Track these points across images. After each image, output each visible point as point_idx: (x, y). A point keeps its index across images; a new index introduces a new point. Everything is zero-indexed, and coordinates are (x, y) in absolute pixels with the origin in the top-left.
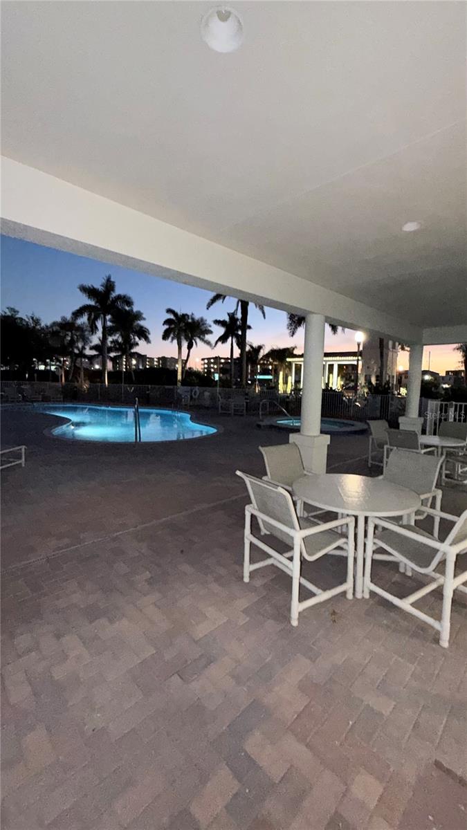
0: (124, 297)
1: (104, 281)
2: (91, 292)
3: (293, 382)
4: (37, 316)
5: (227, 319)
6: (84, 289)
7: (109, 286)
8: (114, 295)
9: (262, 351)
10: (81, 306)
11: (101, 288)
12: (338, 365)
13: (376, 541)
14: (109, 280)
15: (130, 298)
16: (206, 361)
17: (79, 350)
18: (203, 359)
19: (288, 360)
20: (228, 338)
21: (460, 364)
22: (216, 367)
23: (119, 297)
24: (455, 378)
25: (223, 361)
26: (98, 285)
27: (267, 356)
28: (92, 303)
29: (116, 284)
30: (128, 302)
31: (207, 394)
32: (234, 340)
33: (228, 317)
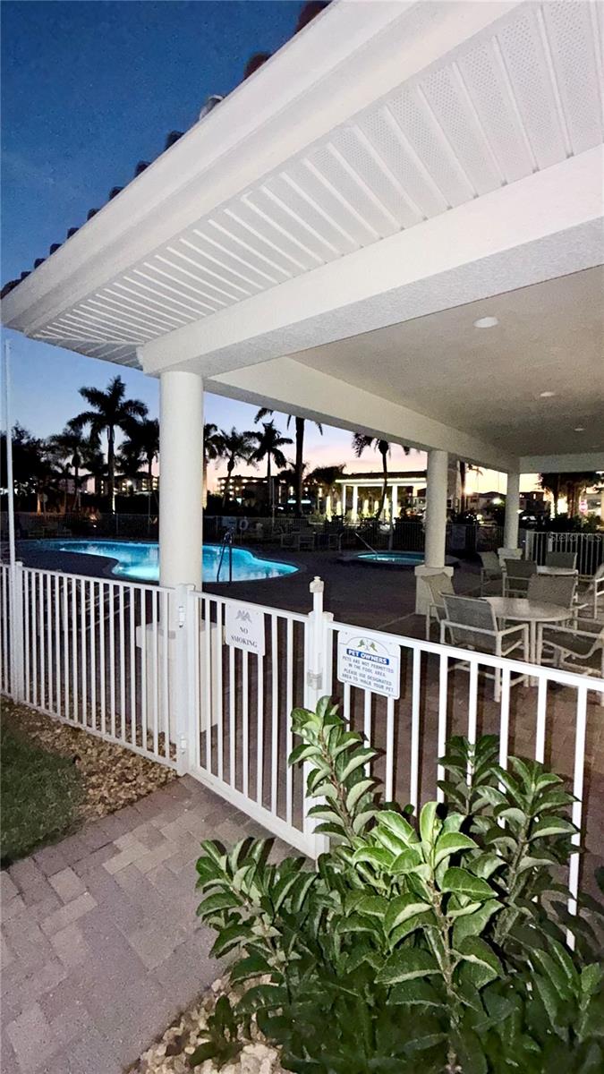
0: (137, 402)
1: (111, 383)
2: (93, 396)
3: (344, 508)
4: (22, 426)
5: (263, 431)
6: (85, 392)
7: (118, 388)
8: (123, 400)
9: (305, 470)
10: (80, 414)
11: (107, 392)
12: (399, 487)
13: (545, 641)
14: (117, 381)
15: (143, 405)
16: (223, 482)
17: (62, 468)
18: (220, 479)
19: (337, 481)
20: (264, 454)
21: (537, 486)
22: (237, 489)
23: (130, 403)
24: (528, 502)
25: (245, 481)
26: (104, 388)
27: (310, 477)
28: (95, 410)
29: (126, 387)
30: (142, 410)
31: (259, 525)
32: (272, 456)
33: (263, 428)
